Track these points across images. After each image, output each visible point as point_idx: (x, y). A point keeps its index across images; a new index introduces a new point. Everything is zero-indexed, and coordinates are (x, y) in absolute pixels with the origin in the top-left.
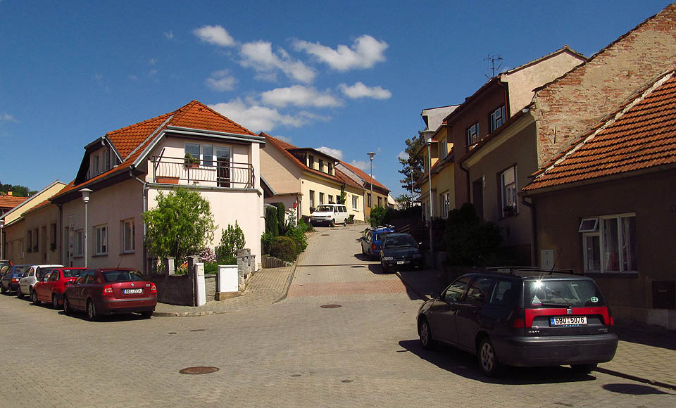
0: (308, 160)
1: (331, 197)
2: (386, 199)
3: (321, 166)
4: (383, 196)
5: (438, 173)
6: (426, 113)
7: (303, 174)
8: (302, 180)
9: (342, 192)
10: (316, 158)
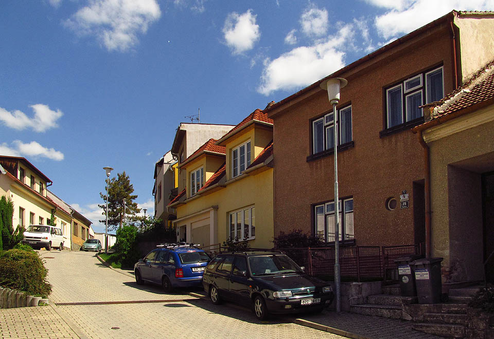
0: (19, 172)
1: (41, 219)
2: (88, 230)
3: (33, 183)
4: (86, 227)
5: (225, 186)
6: (184, 127)
7: (13, 187)
8: (11, 193)
9: (53, 216)
10: (28, 172)
